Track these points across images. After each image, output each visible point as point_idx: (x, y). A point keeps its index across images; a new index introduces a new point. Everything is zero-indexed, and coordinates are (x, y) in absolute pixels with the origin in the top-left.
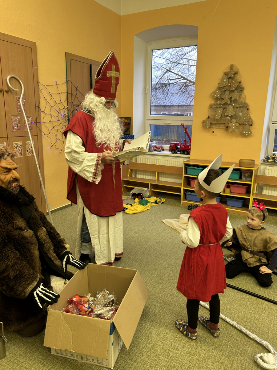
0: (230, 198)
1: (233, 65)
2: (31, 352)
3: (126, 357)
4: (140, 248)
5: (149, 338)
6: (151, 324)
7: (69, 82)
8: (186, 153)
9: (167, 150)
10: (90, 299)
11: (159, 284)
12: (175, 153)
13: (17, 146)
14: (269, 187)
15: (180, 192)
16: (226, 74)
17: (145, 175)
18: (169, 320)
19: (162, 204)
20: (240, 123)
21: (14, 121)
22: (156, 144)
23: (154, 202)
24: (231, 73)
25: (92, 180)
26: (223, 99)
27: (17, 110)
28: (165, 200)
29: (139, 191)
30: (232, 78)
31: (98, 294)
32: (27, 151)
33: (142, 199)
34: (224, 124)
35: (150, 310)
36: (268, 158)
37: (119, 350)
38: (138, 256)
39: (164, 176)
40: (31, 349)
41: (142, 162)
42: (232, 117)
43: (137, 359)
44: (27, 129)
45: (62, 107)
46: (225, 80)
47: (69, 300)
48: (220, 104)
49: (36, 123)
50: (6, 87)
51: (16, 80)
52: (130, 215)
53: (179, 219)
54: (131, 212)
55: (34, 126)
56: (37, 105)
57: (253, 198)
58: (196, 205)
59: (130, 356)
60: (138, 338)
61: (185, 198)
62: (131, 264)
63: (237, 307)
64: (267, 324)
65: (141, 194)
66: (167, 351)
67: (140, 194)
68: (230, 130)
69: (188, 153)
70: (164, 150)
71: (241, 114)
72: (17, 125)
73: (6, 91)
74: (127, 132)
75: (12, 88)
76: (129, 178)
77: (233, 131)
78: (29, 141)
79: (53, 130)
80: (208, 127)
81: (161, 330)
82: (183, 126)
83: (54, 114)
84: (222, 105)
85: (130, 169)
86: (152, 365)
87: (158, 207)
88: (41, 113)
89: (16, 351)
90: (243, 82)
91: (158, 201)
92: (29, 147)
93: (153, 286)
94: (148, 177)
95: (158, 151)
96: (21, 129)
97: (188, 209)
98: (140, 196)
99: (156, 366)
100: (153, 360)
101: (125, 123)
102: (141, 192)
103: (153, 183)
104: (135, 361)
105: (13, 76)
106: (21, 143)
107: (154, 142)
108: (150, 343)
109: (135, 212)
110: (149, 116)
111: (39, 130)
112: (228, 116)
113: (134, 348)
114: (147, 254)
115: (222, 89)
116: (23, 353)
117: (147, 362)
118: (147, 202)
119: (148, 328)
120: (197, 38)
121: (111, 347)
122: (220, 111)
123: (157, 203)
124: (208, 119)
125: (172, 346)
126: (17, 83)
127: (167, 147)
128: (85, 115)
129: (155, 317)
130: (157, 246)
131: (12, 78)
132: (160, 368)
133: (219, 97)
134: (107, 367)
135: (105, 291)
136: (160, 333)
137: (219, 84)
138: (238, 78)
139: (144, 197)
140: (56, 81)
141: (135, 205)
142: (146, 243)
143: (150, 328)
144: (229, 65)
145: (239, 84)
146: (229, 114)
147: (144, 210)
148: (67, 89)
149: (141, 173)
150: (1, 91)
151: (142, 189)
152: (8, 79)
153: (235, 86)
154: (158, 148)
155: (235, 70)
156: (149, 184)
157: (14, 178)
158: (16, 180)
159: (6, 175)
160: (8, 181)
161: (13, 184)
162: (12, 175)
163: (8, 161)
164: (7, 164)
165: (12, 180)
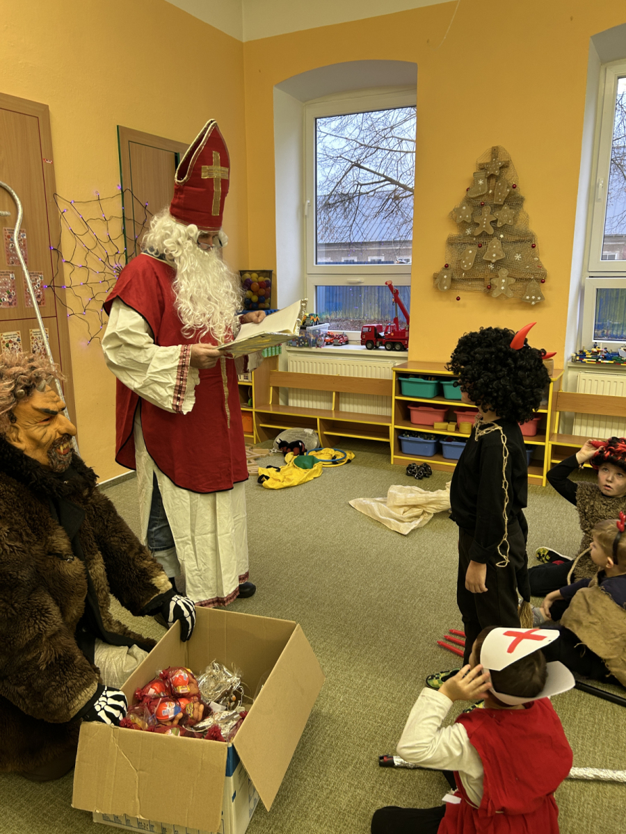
1: (497, 147)
2: (45, 819)
3: (268, 822)
4: (298, 568)
5: (322, 776)
6: (326, 741)
7: (128, 194)
8: (398, 347)
9: (355, 342)
12: (375, 349)
13: (10, 342)
14: (588, 419)
15: (388, 437)
16: (482, 168)
18: (366, 732)
19: (349, 464)
20: (518, 276)
21: (2, 285)
22: (330, 328)
23: (330, 459)
24: (494, 165)
25: (173, 405)
26: (478, 224)
27: (8, 260)
28: (353, 456)
29: (294, 437)
30: (497, 178)
32: (34, 352)
33: (302, 454)
34: (482, 280)
36: (582, 355)
39: (352, 400)
41: (301, 371)
42: (496, 264)
43: (293, 825)
44: (32, 302)
45: (112, 251)
46: (481, 182)
48: (472, 236)
49: (52, 287)
51: (3, 190)
52: (275, 492)
53: (386, 496)
54: (277, 485)
55: (49, 294)
56: (54, 246)
57: (553, 446)
58: (425, 464)
59: (276, 819)
60: (296, 776)
61: (400, 449)
62: (279, 605)
64: (592, 731)
65: (300, 444)
67: (298, 442)
69: (404, 348)
70: (350, 342)
71: (518, 257)
72: (9, 293)
74: (264, 303)
76: (271, 408)
77: (502, 297)
78: (38, 330)
79: (93, 302)
80: (445, 288)
81: (349, 756)
82: (390, 287)
83: (95, 266)
84: (476, 237)
85: (273, 387)
87: (337, 473)
90: (520, 185)
91: (338, 458)
92: (37, 343)
93: (328, 653)
94: (315, 403)
95: (335, 345)
96: (17, 302)
97: (407, 474)
98: (297, 448)
100: (330, 827)
101: (258, 283)
102: (299, 439)
103: (327, 416)
106: (20, 335)
107: (326, 324)
108: (322, 787)
109: (286, 484)
110: (313, 266)
111: (60, 303)
112: (489, 262)
113: (285, 800)
115: (475, 202)
116: (28, 821)
118: (314, 461)
119: (318, 753)
120: (416, 89)
121: (231, 806)
122: (471, 251)
123: (337, 463)
124: (446, 271)
126: (6, 197)
127: (355, 335)
128: (153, 264)
129: (335, 726)
130: (337, 561)
133: (468, 219)
136: (347, 763)
137: (467, 190)
138: (509, 176)
139: (306, 451)
140: (97, 192)
141: (287, 469)
142: (311, 555)
143: (322, 752)
144: (487, 148)
145: (513, 189)
146: (493, 258)
147: (307, 481)
148: (123, 210)
149: (299, 395)
151: (301, 432)
153: (503, 195)
154: (335, 338)
155: (502, 159)
156: (316, 419)
157: (64, 435)
158: (67, 436)
159: (45, 426)
160: (51, 442)
161: (62, 448)
162: (60, 427)
163: (47, 393)
164: (48, 402)
165: (61, 439)
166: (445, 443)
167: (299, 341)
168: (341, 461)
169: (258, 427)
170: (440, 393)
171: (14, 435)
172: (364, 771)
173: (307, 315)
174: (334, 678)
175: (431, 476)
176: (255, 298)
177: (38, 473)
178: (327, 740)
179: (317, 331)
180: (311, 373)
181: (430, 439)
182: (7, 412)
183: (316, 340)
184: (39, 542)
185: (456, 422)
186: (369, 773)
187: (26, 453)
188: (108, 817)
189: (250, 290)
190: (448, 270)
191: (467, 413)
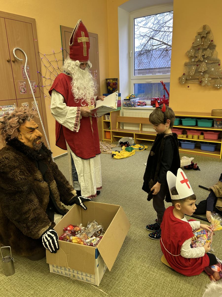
0: (204, 144)
1: (205, 25)
2: (34, 270)
3: (110, 276)
4: (125, 187)
5: (130, 261)
7: (65, 51)
9: (149, 105)
10: (81, 229)
13: (25, 106)
16: (199, 34)
17: (131, 127)
18: (147, 247)
19: (145, 150)
20: (213, 77)
21: (21, 86)
22: (139, 100)
23: (138, 148)
24: (204, 33)
25: (74, 130)
26: (197, 57)
27: (23, 77)
28: (147, 147)
29: (125, 140)
30: (205, 38)
31: (89, 224)
33: (128, 146)
34: (198, 79)
35: (132, 238)
37: (104, 271)
38: (123, 193)
39: (147, 126)
40: (34, 267)
41: (128, 116)
42: (204, 73)
43: (119, 278)
44: (31, 92)
47: (64, 229)
48: (194, 62)
49: (38, 86)
50: (13, 58)
51: (20, 51)
52: (118, 160)
54: (118, 157)
55: (37, 89)
56: (39, 71)
59: (113, 275)
60: (121, 261)
62: (118, 200)
65: (128, 143)
66: (145, 272)
67: (126, 142)
68: (203, 84)
70: (147, 105)
72: (24, 89)
73: (13, 61)
74: (115, 91)
75: (18, 58)
76: (117, 130)
77: (206, 85)
78: (34, 102)
80: (183, 83)
81: (140, 255)
82: (162, 83)
83: (53, 78)
84: (196, 62)
85: (118, 122)
86: (131, 284)
87: (141, 153)
89: (23, 269)
90: (214, 40)
91: (141, 148)
92: (34, 107)
93: (135, 218)
94: (133, 128)
95: (141, 106)
96: (27, 92)
98: (126, 144)
99: (135, 284)
100: (132, 280)
101: (113, 83)
102: (127, 141)
103: (137, 133)
104: (117, 280)
105: (18, 48)
106: (28, 104)
107: (138, 98)
108: (130, 265)
109: (122, 157)
110: (133, 76)
111: (42, 92)
112: (201, 72)
113: (117, 269)
114: (131, 192)
115: (196, 48)
117: (127, 281)
118: (132, 149)
119: (129, 253)
120: (173, 4)
121: (97, 269)
122: (194, 68)
123: (141, 150)
125: (149, 268)
126: (22, 54)
127: (149, 102)
128: (65, 76)
129: (136, 244)
131: (17, 50)
132: (138, 287)
133: (193, 55)
134: (94, 284)
135: (94, 222)
136: (140, 257)
137: (193, 43)
138: (210, 37)
139: (130, 145)
140: (53, 51)
141: (122, 152)
142: (130, 183)
143: (131, 253)
144: (201, 25)
145: (212, 42)
146: (203, 70)
147: (129, 156)
148: (63, 57)
149: (127, 125)
150: (8, 61)
151: (128, 138)
152: (14, 50)
153: (207, 44)
154: (141, 103)
155: (207, 30)
156: (133, 134)
157: (38, 137)
158: (39, 137)
159: (31, 134)
160: (33, 140)
161: (37, 142)
162: (36, 134)
163: (31, 122)
164: (31, 125)
165: (37, 139)
166: (182, 142)
167: (128, 105)
168: (142, 149)
169: (112, 137)
170: (181, 123)
171: (20, 137)
173: (131, 95)
174: (136, 227)
176: (111, 89)
177: (29, 151)
179: (134, 101)
180: (132, 117)
182: (17, 129)
183: (134, 104)
184: (31, 176)
185: (187, 134)
186: (148, 262)
187: (25, 144)
189: (110, 86)
190: (184, 75)
191: (191, 131)
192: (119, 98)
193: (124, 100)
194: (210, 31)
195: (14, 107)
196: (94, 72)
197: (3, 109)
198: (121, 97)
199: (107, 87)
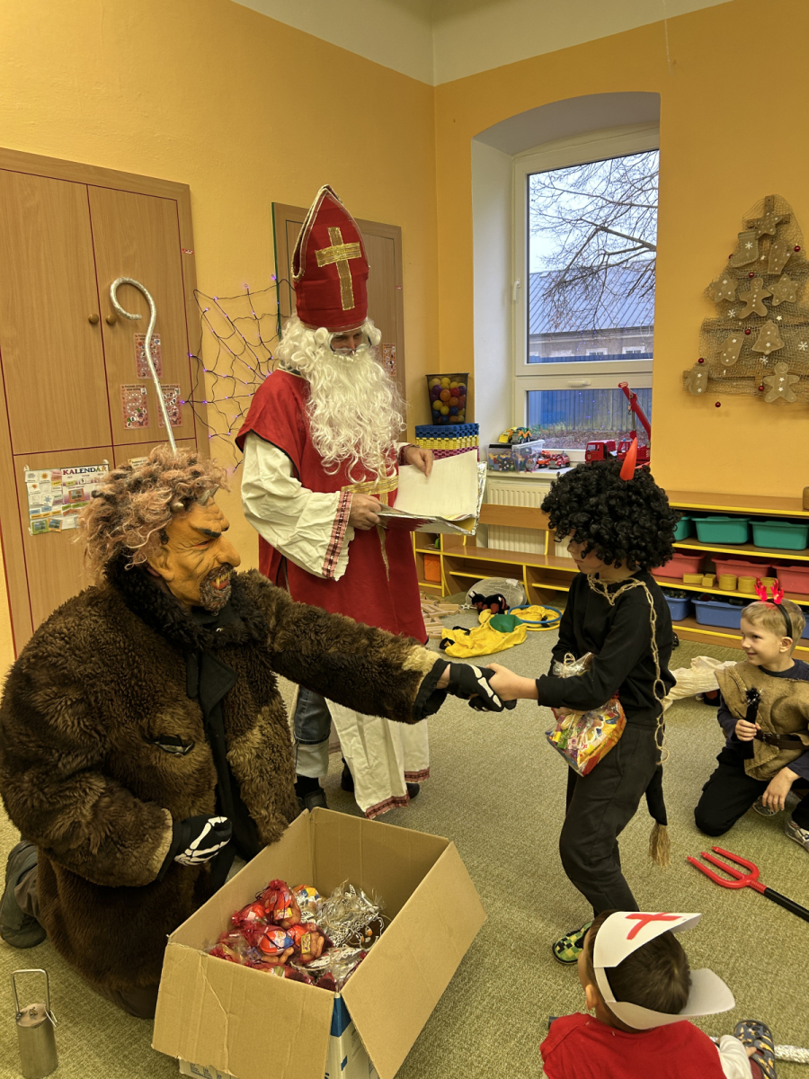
1: (773, 197)
2: (126, 1062)
4: (479, 764)
5: (473, 1048)
6: (485, 1003)
7: (284, 286)
11: (525, 877)
16: (751, 226)
17: (514, 541)
18: (541, 995)
20: (804, 372)
21: (131, 401)
22: (545, 446)
23: (539, 621)
24: (768, 222)
25: (323, 569)
26: (745, 303)
27: (139, 371)
29: (492, 590)
33: (501, 612)
34: (753, 378)
35: (486, 960)
38: (469, 787)
41: (504, 502)
42: (770, 356)
44: (164, 421)
45: (264, 356)
46: (749, 246)
47: (233, 918)
48: (736, 319)
49: (190, 402)
50: (109, 311)
54: (464, 652)
55: (187, 411)
56: (194, 353)
60: (438, 1045)
62: (448, 812)
63: (770, 967)
65: (500, 599)
67: (496, 597)
71: (803, 346)
72: (139, 411)
73: (108, 322)
74: (457, 415)
75: (124, 312)
76: (465, 551)
77: (781, 401)
80: (700, 390)
82: (625, 390)
83: (243, 375)
84: (742, 320)
87: (548, 639)
88: (207, 375)
89: (86, 1056)
90: (805, 247)
91: (549, 619)
93: (503, 882)
94: (522, 545)
95: (551, 468)
96: (150, 421)
98: (495, 604)
101: (450, 390)
102: (499, 593)
103: (536, 563)
105: (127, 279)
107: (539, 441)
109: (475, 652)
110: (524, 366)
111: (200, 422)
112: (762, 354)
114: (498, 784)
115: (741, 273)
116: (105, 1063)
118: (515, 622)
119: (473, 1017)
120: (658, 127)
121: (339, 1075)
122: (735, 340)
123: (548, 626)
124: (699, 367)
126: (138, 296)
127: (579, 455)
128: (289, 381)
129: (499, 983)
130: (532, 759)
131: (124, 287)
133: (730, 297)
137: (730, 258)
138: (790, 235)
139: (508, 608)
140: (246, 286)
141: (480, 631)
142: (498, 749)
143: (478, 1017)
144: (759, 198)
145: (796, 253)
146: (766, 348)
147: (504, 648)
148: (279, 304)
149: (502, 534)
150: (93, 322)
151: (502, 583)
152: (113, 287)
153: (781, 261)
154: (551, 459)
155: (780, 212)
156: (521, 567)
157: (224, 564)
158: (228, 567)
159: (203, 551)
161: (219, 581)
162: (220, 553)
163: (210, 508)
164: (210, 519)
166: (699, 602)
167: (502, 463)
169: (447, 576)
171: (162, 559)
172: (530, 1049)
174: (507, 916)
175: (677, 648)
176: (445, 410)
178: (487, 1000)
180: (517, 505)
181: (679, 597)
182: (159, 531)
183: (525, 462)
185: (715, 573)
188: (197, 1070)
189: (439, 399)
190: (703, 366)
191: (730, 562)
192: (474, 439)
193: (491, 446)
194: (789, 215)
195: (104, 472)
196: (387, 351)
197: (65, 479)
198: (479, 437)
199: (432, 402)
